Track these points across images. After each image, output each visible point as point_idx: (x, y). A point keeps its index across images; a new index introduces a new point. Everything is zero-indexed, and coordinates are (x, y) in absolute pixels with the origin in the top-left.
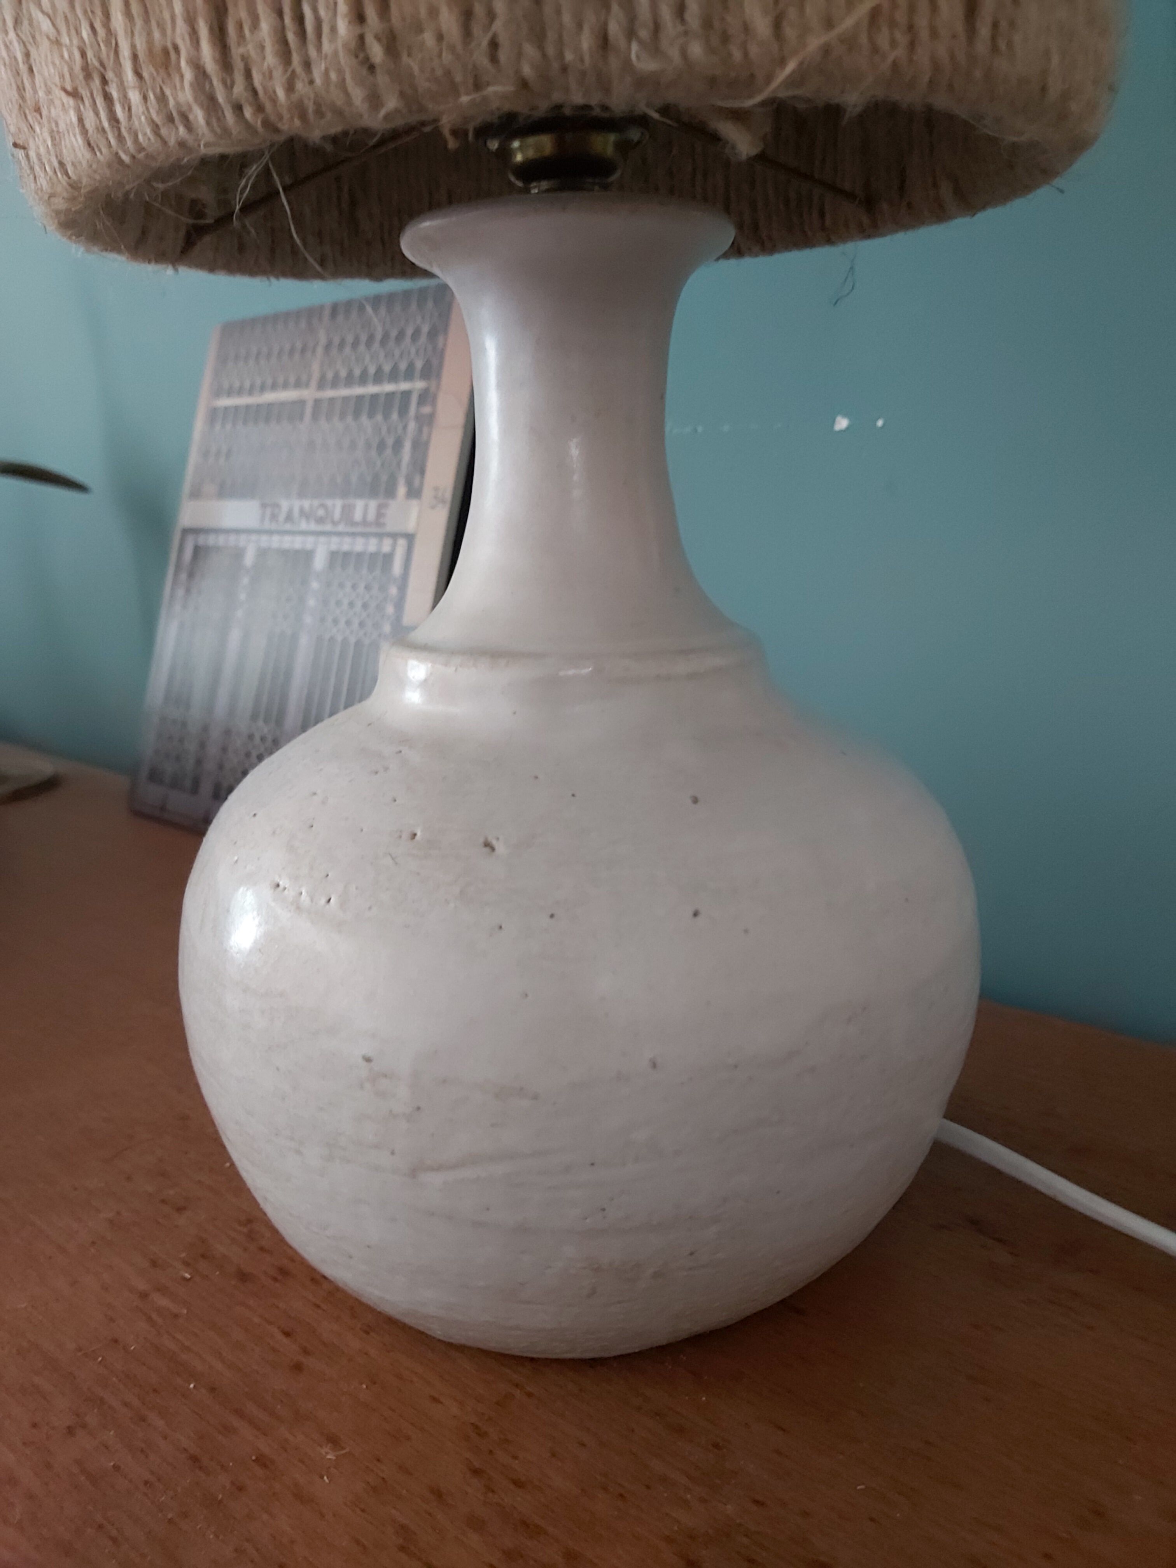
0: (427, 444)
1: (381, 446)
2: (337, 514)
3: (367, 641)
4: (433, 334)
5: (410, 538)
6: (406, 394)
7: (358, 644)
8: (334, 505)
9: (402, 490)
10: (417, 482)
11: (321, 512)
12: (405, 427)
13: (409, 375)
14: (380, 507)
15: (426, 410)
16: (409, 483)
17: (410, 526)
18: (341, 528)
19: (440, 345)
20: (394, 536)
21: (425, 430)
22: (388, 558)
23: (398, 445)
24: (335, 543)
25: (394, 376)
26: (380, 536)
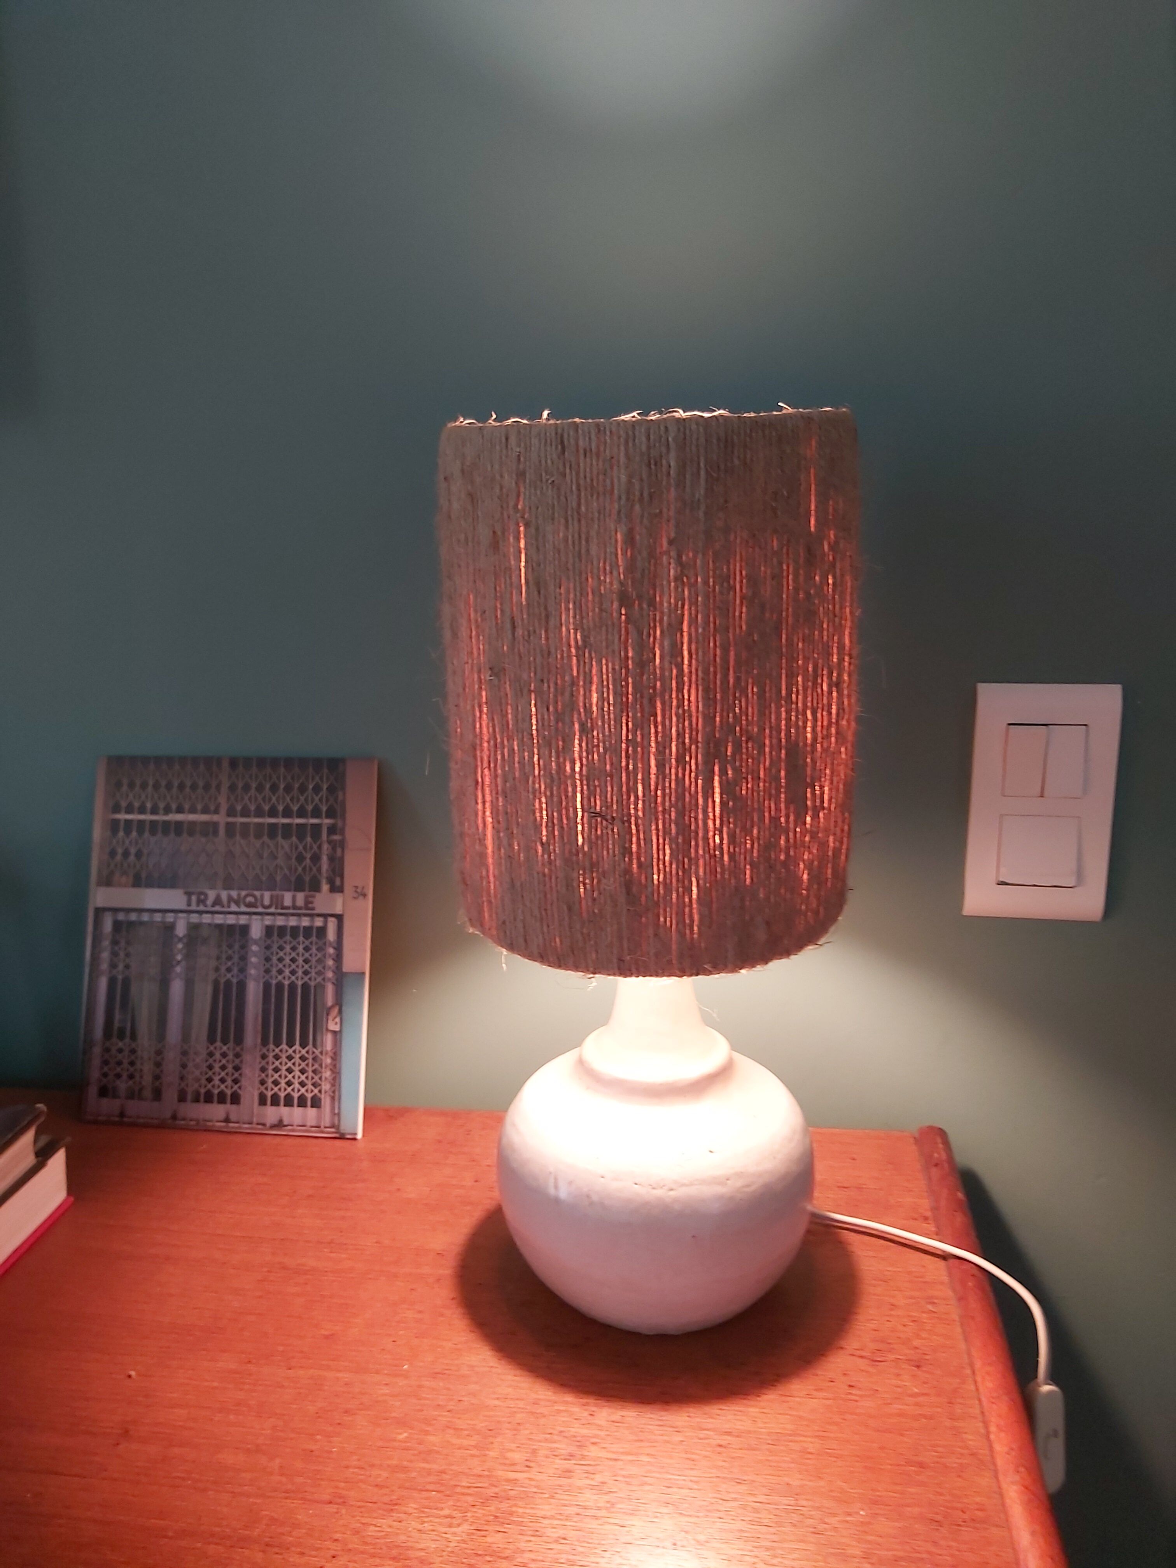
0: (342, 859)
1: (300, 858)
2: (267, 902)
3: (312, 984)
4: (332, 790)
5: (340, 918)
6: (317, 828)
7: (305, 986)
8: (262, 896)
9: (325, 887)
10: (338, 882)
11: (250, 899)
12: (320, 847)
13: (316, 813)
14: (306, 897)
15: (336, 837)
16: (331, 882)
17: (338, 910)
18: (272, 910)
19: (341, 797)
20: (325, 916)
21: (339, 851)
22: (322, 931)
23: (316, 858)
24: (268, 921)
25: (302, 813)
26: (311, 916)
